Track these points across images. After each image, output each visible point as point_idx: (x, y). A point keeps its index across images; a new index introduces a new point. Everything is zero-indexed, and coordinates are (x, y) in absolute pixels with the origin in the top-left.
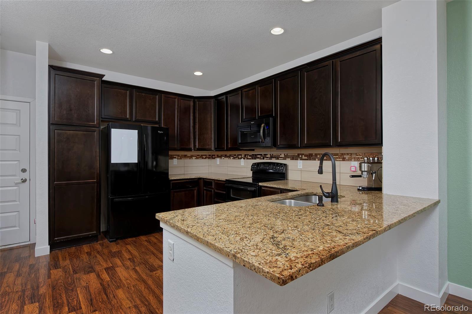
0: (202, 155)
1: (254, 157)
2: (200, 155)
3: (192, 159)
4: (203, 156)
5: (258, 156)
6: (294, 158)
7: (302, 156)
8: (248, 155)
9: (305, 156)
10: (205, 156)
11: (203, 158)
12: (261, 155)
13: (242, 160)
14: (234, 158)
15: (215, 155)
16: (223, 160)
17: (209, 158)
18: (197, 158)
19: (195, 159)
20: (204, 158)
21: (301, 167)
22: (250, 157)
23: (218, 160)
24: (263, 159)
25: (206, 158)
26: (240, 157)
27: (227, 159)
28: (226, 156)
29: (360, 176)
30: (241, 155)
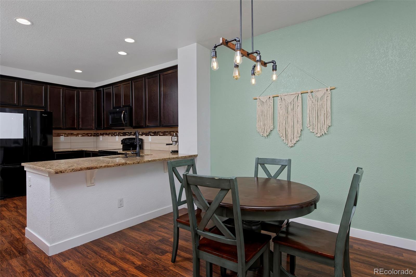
0: (87, 134)
1: (124, 134)
2: (86, 134)
3: (78, 136)
4: (89, 134)
5: (127, 134)
6: (147, 134)
7: (151, 133)
8: (120, 133)
9: (153, 133)
10: (91, 134)
11: (88, 136)
12: (128, 133)
13: (117, 136)
14: (112, 136)
15: (98, 133)
16: (104, 137)
17: (94, 136)
18: (83, 136)
19: (81, 136)
20: (90, 135)
21: (151, 141)
22: (122, 135)
23: (101, 137)
24: (130, 136)
25: (91, 136)
26: (116, 134)
27: (107, 136)
28: (106, 134)
29: (172, 144)
30: (116, 133)
